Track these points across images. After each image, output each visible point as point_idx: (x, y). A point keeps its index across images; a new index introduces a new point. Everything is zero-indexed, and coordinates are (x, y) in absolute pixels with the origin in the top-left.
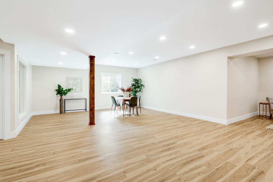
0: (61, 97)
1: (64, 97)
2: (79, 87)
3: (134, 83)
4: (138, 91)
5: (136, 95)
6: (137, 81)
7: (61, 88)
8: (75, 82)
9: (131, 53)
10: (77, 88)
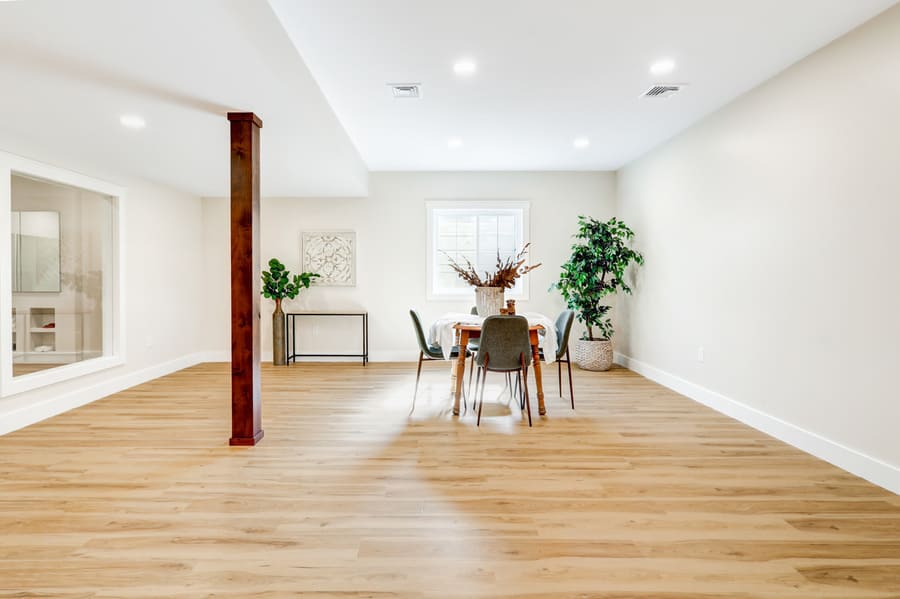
0: (278, 307)
1: (288, 306)
2: (341, 267)
3: (586, 242)
4: (607, 287)
5: (601, 303)
6: (601, 234)
7: (282, 273)
8: (329, 250)
9: (465, 67)
10: (336, 272)
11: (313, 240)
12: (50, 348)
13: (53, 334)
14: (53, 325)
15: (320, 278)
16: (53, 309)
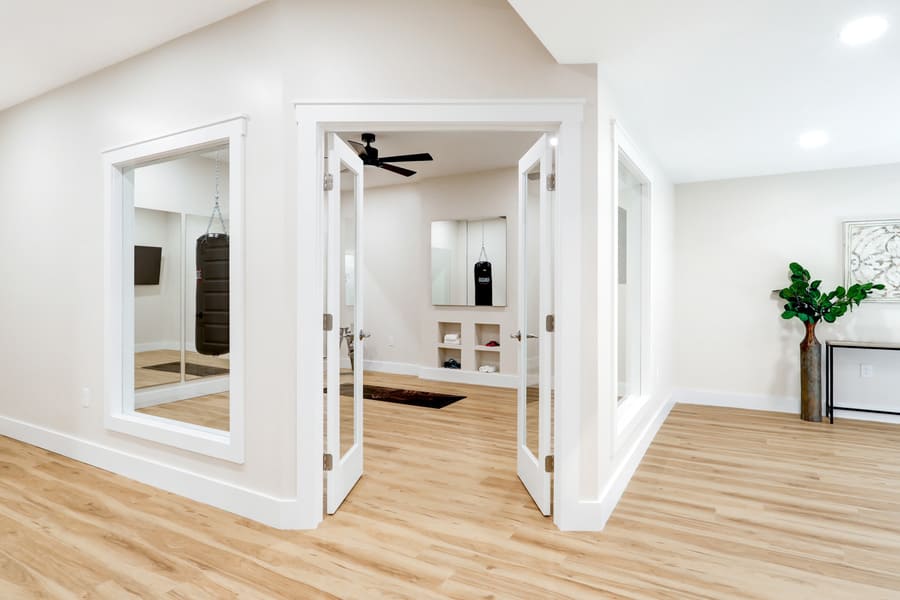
0: (810, 332)
1: (824, 332)
7: (810, 283)
11: (865, 232)
12: (491, 369)
13: (498, 353)
14: (495, 344)
15: (882, 292)
16: (498, 326)
